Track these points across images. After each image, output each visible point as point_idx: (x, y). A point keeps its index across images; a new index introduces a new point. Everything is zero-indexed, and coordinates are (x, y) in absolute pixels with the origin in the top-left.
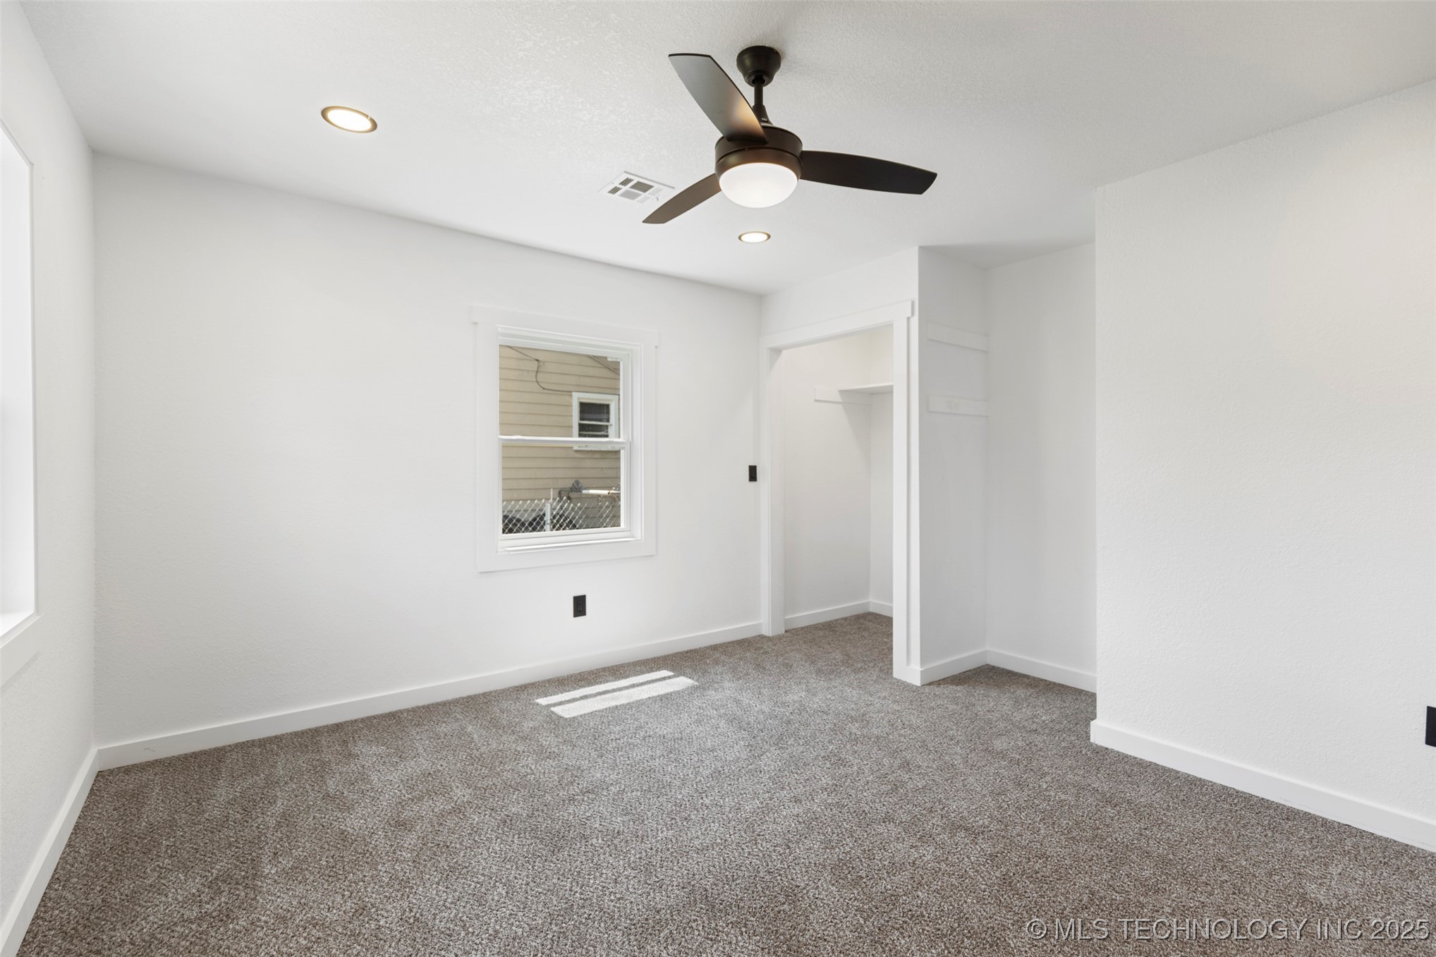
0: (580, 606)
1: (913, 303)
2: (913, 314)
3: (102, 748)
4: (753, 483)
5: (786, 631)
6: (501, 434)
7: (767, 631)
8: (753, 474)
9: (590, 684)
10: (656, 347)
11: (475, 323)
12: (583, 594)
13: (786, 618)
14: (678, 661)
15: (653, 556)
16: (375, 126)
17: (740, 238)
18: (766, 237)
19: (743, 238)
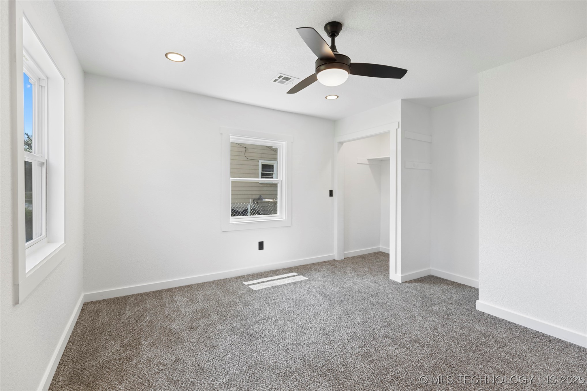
0: (261, 246)
1: (399, 123)
2: (399, 127)
3: (85, 294)
4: (331, 197)
5: (344, 258)
6: (231, 177)
7: (337, 258)
8: (331, 193)
9: (265, 277)
10: (292, 142)
11: (222, 134)
12: (262, 241)
13: (345, 253)
14: (299, 269)
15: (290, 226)
16: (185, 59)
17: (326, 98)
18: (337, 97)
19: (327, 98)
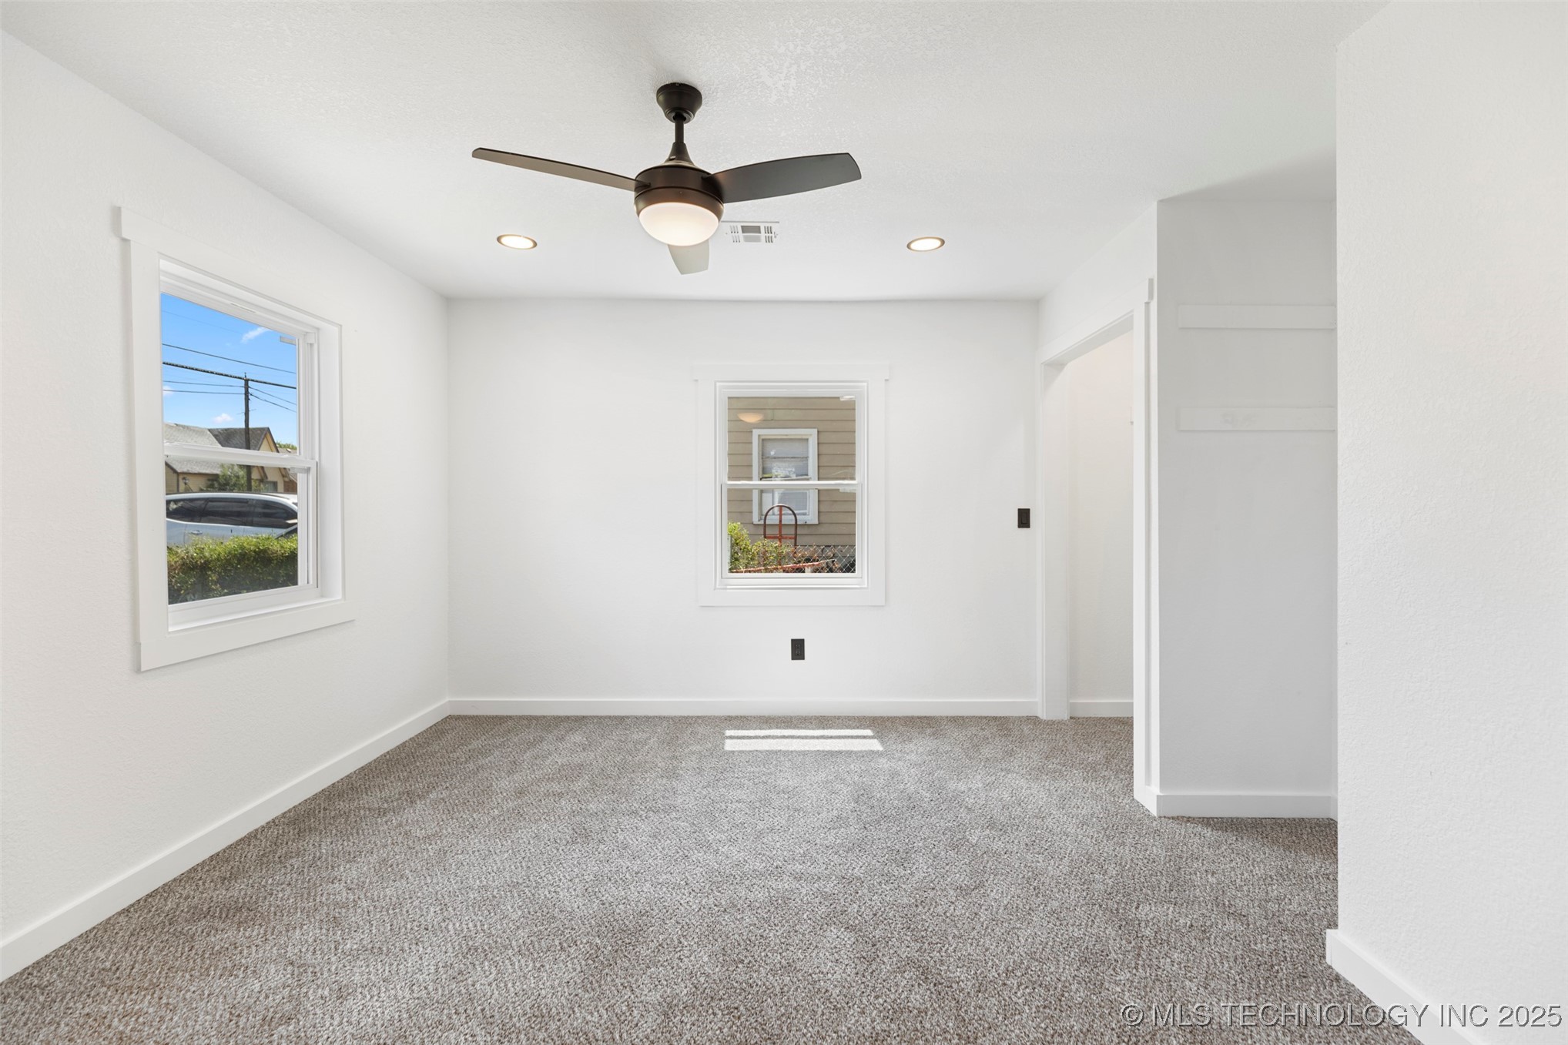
0: (798, 649)
1: (1151, 281)
2: (1151, 296)
3: (451, 699)
4: (1024, 530)
5: (1071, 718)
6: (730, 478)
7: (1043, 715)
8: (1024, 518)
9: (796, 727)
10: (886, 380)
11: (696, 381)
12: (802, 638)
13: (1071, 701)
14: (881, 724)
15: (883, 606)
16: (535, 244)
17: (908, 246)
18: (938, 243)
19: (913, 246)
